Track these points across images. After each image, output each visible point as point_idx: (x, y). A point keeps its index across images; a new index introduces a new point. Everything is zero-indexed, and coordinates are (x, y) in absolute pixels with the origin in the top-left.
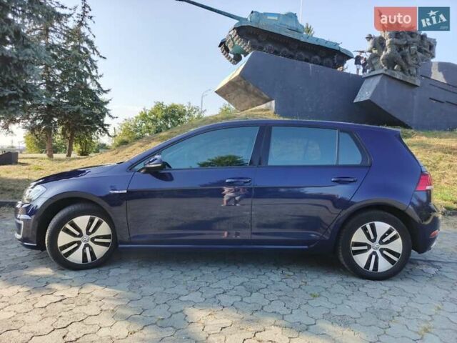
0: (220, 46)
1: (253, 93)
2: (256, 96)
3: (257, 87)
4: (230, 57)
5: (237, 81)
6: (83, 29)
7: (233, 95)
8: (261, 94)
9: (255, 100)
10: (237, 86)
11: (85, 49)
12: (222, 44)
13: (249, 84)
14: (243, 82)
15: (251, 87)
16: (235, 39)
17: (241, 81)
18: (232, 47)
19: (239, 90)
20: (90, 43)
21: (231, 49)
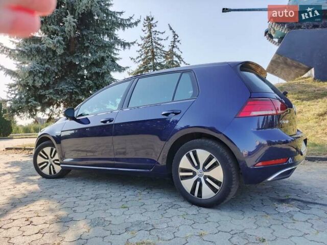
0: (265, 35)
1: (293, 65)
2: (297, 67)
3: (293, 59)
4: (274, 42)
5: (277, 59)
6: (175, 50)
7: (279, 71)
8: (299, 64)
9: (297, 71)
10: (279, 63)
11: (176, 61)
12: (266, 32)
13: (287, 59)
14: (281, 59)
15: (289, 61)
16: (273, 26)
17: (279, 58)
18: (274, 33)
19: (281, 65)
20: (179, 57)
21: (273, 35)
